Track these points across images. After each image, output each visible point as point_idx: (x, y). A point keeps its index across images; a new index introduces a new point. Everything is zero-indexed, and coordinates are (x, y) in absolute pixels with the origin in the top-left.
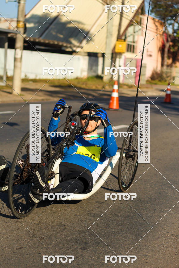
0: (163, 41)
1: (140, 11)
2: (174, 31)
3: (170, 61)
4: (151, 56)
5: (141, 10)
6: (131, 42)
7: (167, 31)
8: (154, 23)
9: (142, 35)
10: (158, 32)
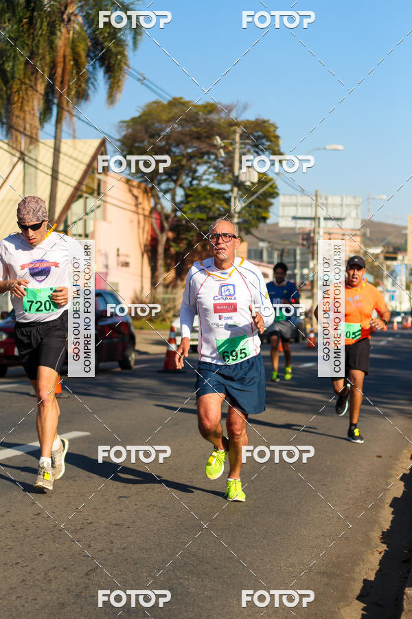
0: (153, 229)
1: (96, 165)
2: (177, 207)
3: (172, 274)
4: (126, 264)
6: (80, 236)
7: (159, 207)
8: (130, 191)
9: (104, 218)
10: (140, 211)
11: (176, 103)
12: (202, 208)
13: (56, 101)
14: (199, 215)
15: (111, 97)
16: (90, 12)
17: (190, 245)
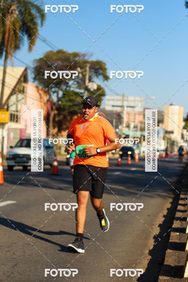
0: (48, 110)
1: (22, 79)
2: (59, 99)
3: (56, 130)
5: (24, 78)
6: (14, 111)
7: (51, 100)
8: (38, 92)
9: (25, 103)
10: (42, 101)
11: (60, 52)
12: (70, 100)
13: (5, 49)
14: (69, 103)
15: (30, 48)
16: (22, 9)
17: (65, 117)
